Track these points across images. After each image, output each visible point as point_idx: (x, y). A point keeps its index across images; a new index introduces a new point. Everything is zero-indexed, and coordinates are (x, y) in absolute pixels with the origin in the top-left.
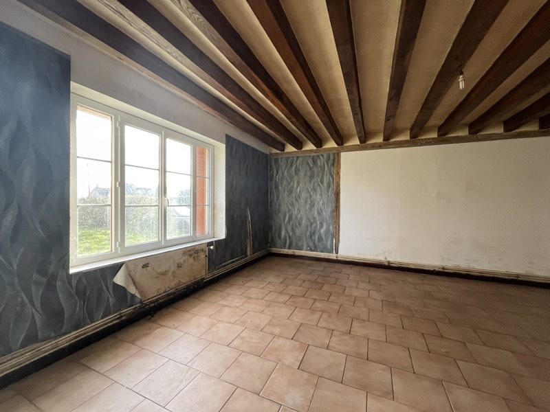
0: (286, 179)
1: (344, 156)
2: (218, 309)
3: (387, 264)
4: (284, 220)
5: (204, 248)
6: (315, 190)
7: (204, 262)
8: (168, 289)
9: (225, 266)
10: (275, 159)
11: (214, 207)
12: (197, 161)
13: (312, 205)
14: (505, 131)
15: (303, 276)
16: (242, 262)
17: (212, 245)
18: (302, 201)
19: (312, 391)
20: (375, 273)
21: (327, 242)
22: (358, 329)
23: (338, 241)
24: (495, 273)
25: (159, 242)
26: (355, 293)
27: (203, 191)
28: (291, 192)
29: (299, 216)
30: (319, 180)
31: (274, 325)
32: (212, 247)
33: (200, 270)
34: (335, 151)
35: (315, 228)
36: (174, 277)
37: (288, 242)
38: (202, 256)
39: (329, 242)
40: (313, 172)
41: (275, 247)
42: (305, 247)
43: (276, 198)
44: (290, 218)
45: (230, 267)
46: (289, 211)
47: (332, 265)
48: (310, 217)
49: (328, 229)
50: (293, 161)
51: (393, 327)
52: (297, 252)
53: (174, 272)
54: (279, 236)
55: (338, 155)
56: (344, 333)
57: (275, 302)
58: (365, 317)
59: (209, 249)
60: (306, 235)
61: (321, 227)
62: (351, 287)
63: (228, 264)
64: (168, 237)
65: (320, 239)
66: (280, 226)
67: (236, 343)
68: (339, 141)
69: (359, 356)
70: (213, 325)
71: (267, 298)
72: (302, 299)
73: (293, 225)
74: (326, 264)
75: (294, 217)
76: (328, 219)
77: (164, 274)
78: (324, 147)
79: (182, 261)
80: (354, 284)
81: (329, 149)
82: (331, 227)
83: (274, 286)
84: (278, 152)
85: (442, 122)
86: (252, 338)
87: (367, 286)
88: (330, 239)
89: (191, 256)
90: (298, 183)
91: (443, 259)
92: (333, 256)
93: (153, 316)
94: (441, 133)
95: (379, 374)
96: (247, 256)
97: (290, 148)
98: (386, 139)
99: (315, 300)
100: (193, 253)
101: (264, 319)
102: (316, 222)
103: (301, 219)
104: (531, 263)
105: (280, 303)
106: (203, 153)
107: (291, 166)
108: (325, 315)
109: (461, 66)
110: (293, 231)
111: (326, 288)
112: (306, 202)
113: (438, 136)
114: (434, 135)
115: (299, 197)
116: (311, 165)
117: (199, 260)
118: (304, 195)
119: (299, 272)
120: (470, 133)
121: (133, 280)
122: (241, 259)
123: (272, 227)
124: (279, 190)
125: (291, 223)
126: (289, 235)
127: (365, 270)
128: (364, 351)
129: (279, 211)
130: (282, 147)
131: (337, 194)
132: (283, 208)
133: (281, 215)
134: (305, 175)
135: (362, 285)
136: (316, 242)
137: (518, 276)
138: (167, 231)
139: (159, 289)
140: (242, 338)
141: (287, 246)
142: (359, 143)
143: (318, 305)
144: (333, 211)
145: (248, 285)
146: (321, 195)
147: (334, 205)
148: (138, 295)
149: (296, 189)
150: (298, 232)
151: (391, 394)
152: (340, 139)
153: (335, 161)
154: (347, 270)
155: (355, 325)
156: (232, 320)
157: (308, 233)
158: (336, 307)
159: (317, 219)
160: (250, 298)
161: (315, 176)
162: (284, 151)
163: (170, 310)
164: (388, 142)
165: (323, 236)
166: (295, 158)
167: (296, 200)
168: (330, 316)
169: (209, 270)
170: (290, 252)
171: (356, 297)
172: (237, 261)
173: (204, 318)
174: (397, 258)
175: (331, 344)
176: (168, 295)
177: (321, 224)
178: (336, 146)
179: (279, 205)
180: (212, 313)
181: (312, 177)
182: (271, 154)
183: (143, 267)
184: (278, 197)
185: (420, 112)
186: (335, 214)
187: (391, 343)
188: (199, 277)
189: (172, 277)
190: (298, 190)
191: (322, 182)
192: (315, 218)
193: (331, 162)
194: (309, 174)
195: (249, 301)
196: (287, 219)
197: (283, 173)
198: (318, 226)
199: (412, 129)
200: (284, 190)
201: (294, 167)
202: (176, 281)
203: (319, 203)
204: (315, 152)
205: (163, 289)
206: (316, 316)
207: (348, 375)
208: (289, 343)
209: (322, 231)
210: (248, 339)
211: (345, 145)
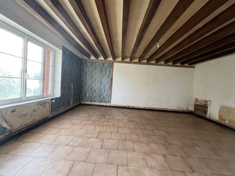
0: (91, 72)
1: (115, 64)
2: (59, 130)
3: (128, 107)
4: (88, 89)
5: (49, 102)
6: (103, 77)
7: (48, 108)
8: (27, 123)
9: (59, 110)
10: (85, 61)
11: (54, 81)
12: (46, 57)
13: (101, 83)
14: (165, 63)
15: (97, 113)
16: (68, 108)
17: (54, 100)
18: (97, 81)
19: (107, 155)
20: (124, 110)
21: (106, 98)
22: (121, 130)
23: (111, 98)
24: (159, 109)
25: (21, 98)
26: (118, 118)
27: (48, 72)
28: (92, 77)
29: (95, 88)
30: (105, 73)
31: (88, 134)
32: (53, 101)
33: (46, 112)
34: (112, 62)
35: (102, 93)
36: (31, 116)
37: (90, 99)
38: (48, 105)
39: (107, 99)
40: (102, 69)
41: (83, 101)
42: (97, 101)
43: (85, 79)
44: (91, 88)
45: (62, 111)
46: (91, 85)
47: (108, 108)
48: (100, 88)
49: (107, 94)
50: (94, 63)
51: (132, 128)
52: (94, 103)
53: (31, 114)
54: (86, 96)
55: (113, 64)
56: (116, 133)
57: (87, 124)
58: (122, 126)
59: (52, 102)
60: (98, 96)
61: (105, 92)
62: (117, 116)
63: (61, 109)
64: (27, 95)
65: (104, 98)
66: (86, 92)
67: (71, 143)
68: (114, 58)
69: (122, 140)
70: (57, 138)
71: (82, 123)
72: (98, 122)
73: (92, 91)
74: (106, 108)
75: (93, 88)
76: (107, 90)
77: (26, 115)
78: (107, 60)
79: (36, 108)
80: (117, 115)
81: (110, 61)
82: (108, 93)
83: (85, 118)
84: (87, 58)
85: (148, 57)
86: (78, 140)
87: (122, 115)
88: (108, 97)
89: (41, 106)
90: (96, 73)
91: (145, 104)
92: (108, 104)
93: (18, 138)
94: (148, 61)
95: (129, 144)
96: (70, 105)
97: (93, 58)
98: (131, 60)
99: (104, 122)
100: (42, 104)
101: (82, 132)
102: (102, 91)
103: (96, 89)
104: (168, 105)
105: (89, 124)
106: (49, 53)
107: (93, 65)
108: (108, 127)
109: (159, 40)
110: (92, 94)
111: (107, 117)
112: (99, 82)
113: (147, 62)
114: (146, 61)
115: (96, 80)
116: (102, 66)
117: (46, 107)
118: (98, 79)
119: (95, 112)
120: (156, 63)
121: (5, 119)
122: (67, 107)
123: (82, 92)
124: (86, 76)
125: (91, 91)
126: (90, 96)
127: (120, 109)
128: (124, 138)
129: (86, 85)
130: (89, 56)
131: (112, 80)
132: (88, 84)
133: (87, 87)
134: (99, 70)
135: (120, 115)
136: (102, 99)
137: (164, 109)
138: (27, 92)
139: (21, 124)
140: (74, 141)
141: (89, 100)
142: (121, 60)
143: (105, 123)
144: (110, 86)
145: (72, 118)
146: (105, 79)
147: (110, 84)
148: (8, 127)
149: (95, 76)
150: (94, 95)
151: (134, 150)
152: (115, 57)
153: (112, 66)
154: (114, 109)
155: (120, 129)
156: (67, 134)
157: (99, 95)
158: (112, 124)
159: (103, 89)
160: (74, 124)
161: (103, 71)
162: (90, 58)
163: (29, 134)
164: (131, 62)
165: (105, 96)
166: (95, 63)
167: (94, 81)
168: (110, 127)
169: (51, 112)
170: (90, 103)
171: (118, 119)
172: (66, 107)
173: (51, 135)
174: (131, 105)
175: (112, 137)
176: (28, 126)
177: (105, 91)
178: (112, 60)
179: (86, 83)
180: (56, 132)
181: (102, 71)
182: (84, 59)
183: (12, 112)
184: (86, 79)
185: (143, 52)
186: (110, 87)
187: (132, 134)
188: (45, 116)
189: (30, 117)
190: (96, 76)
191: (106, 74)
192: (102, 89)
193: (110, 66)
194: (100, 70)
195: (74, 125)
196: (90, 89)
197: (89, 68)
198: (103, 92)
199: (139, 58)
200: (89, 76)
201: (94, 66)
202: (32, 119)
203: (104, 83)
204: (104, 61)
205: (24, 123)
206: (105, 128)
207: (120, 147)
208: (95, 140)
209: (105, 94)
210: (76, 141)
211: (116, 60)
